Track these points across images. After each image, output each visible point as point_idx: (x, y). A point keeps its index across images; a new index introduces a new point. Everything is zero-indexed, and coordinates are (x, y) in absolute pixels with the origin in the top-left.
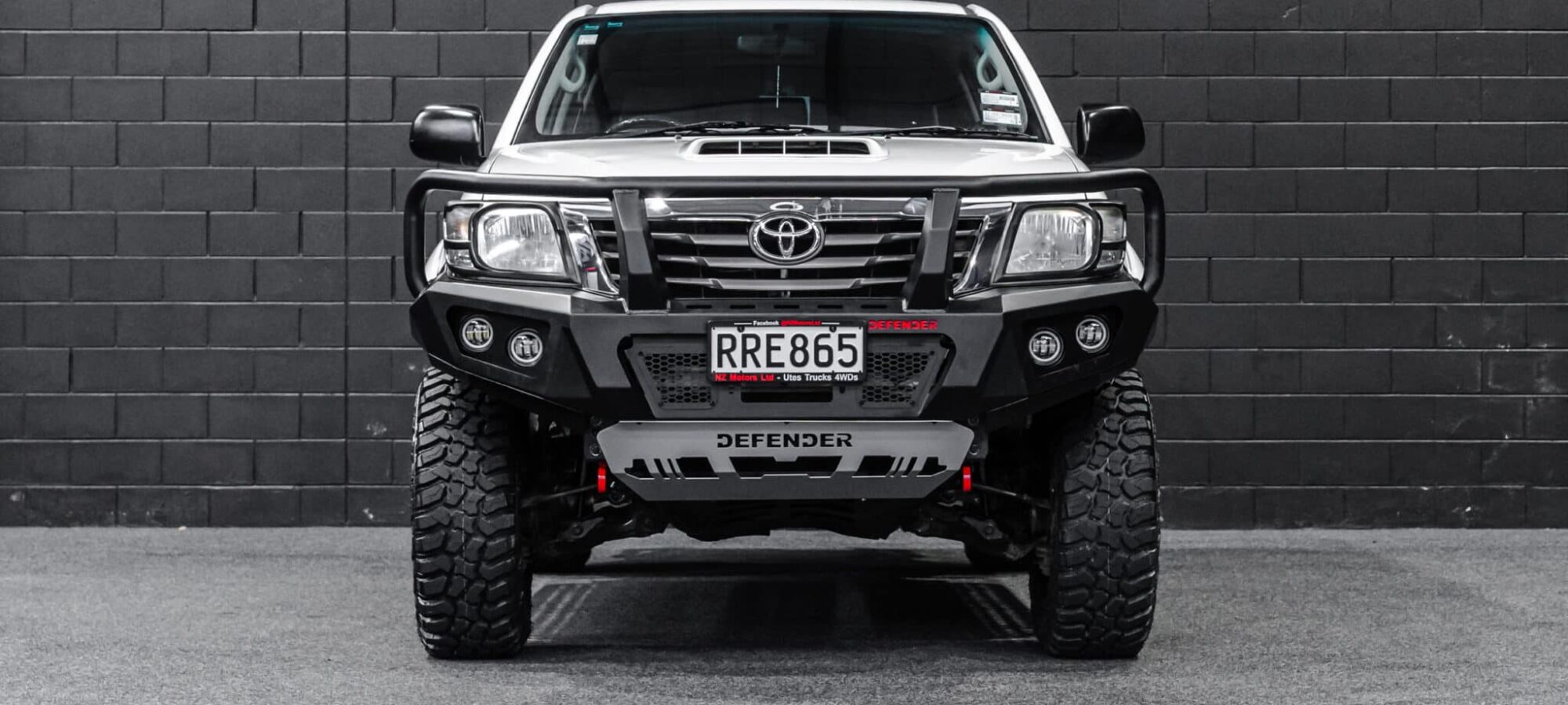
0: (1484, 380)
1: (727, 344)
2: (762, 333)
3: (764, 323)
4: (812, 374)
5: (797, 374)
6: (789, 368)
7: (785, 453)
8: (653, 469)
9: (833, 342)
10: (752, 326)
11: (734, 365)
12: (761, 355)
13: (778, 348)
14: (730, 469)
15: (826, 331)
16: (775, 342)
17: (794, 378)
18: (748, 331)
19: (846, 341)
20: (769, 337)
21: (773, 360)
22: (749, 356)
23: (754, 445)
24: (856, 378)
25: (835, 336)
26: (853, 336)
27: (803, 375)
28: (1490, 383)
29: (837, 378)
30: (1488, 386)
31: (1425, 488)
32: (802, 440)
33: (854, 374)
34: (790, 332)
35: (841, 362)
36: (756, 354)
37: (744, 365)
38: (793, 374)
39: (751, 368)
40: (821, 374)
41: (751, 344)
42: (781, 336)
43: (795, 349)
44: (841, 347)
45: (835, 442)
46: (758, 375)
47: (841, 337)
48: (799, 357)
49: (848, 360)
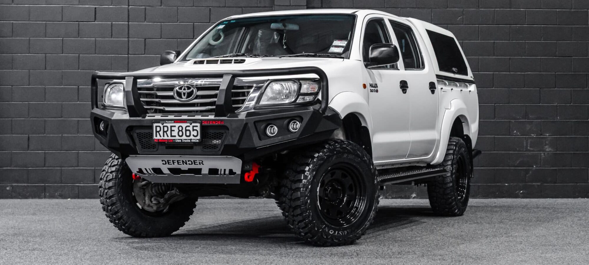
0: (527, 146)
1: (158, 129)
2: (169, 125)
3: (169, 122)
4: (184, 139)
5: (179, 140)
6: (177, 137)
7: (184, 167)
8: (145, 172)
9: (190, 128)
10: (165, 123)
11: (160, 136)
12: (169, 133)
13: (174, 131)
14: (169, 172)
15: (188, 124)
16: (173, 128)
17: (179, 141)
18: (165, 125)
19: (195, 128)
20: (171, 127)
21: (173, 135)
22: (165, 133)
23: (174, 164)
24: (198, 141)
25: (191, 126)
26: (197, 126)
27: (181, 140)
28: (528, 148)
29: (192, 141)
30: (528, 149)
31: (507, 184)
32: (188, 163)
33: (197, 139)
34: (177, 125)
35: (193, 135)
36: (167, 132)
37: (164, 136)
39: (166, 137)
40: (187, 139)
41: (166, 129)
42: (175, 126)
43: (179, 131)
44: (193, 130)
45: (198, 163)
46: (168, 140)
47: (193, 126)
48: (181, 134)
49: (196, 134)
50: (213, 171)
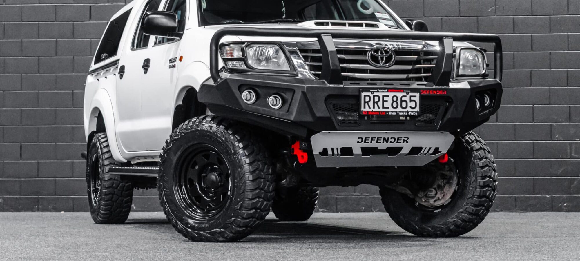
1: (367, 99)
2: (381, 94)
3: (382, 91)
4: (400, 112)
5: (394, 112)
6: (391, 109)
7: (382, 146)
8: (330, 152)
9: (407, 99)
10: (377, 92)
11: (370, 108)
12: (380, 104)
13: (387, 101)
14: (360, 152)
15: (405, 94)
16: (385, 99)
17: (393, 114)
18: (375, 94)
19: (412, 99)
20: (383, 96)
21: (385, 106)
22: (375, 104)
23: (371, 142)
24: (416, 114)
25: (408, 96)
26: (415, 96)
27: (396, 112)
29: (409, 113)
32: (390, 140)
33: (416, 112)
34: (391, 94)
35: (411, 107)
36: (378, 103)
37: (374, 108)
38: (393, 112)
39: (376, 109)
40: (403, 112)
41: (376, 99)
42: (388, 96)
43: (393, 101)
44: (411, 101)
45: (402, 141)
46: (379, 112)
47: (411, 97)
48: (395, 105)
49: (413, 106)
50: (415, 151)
